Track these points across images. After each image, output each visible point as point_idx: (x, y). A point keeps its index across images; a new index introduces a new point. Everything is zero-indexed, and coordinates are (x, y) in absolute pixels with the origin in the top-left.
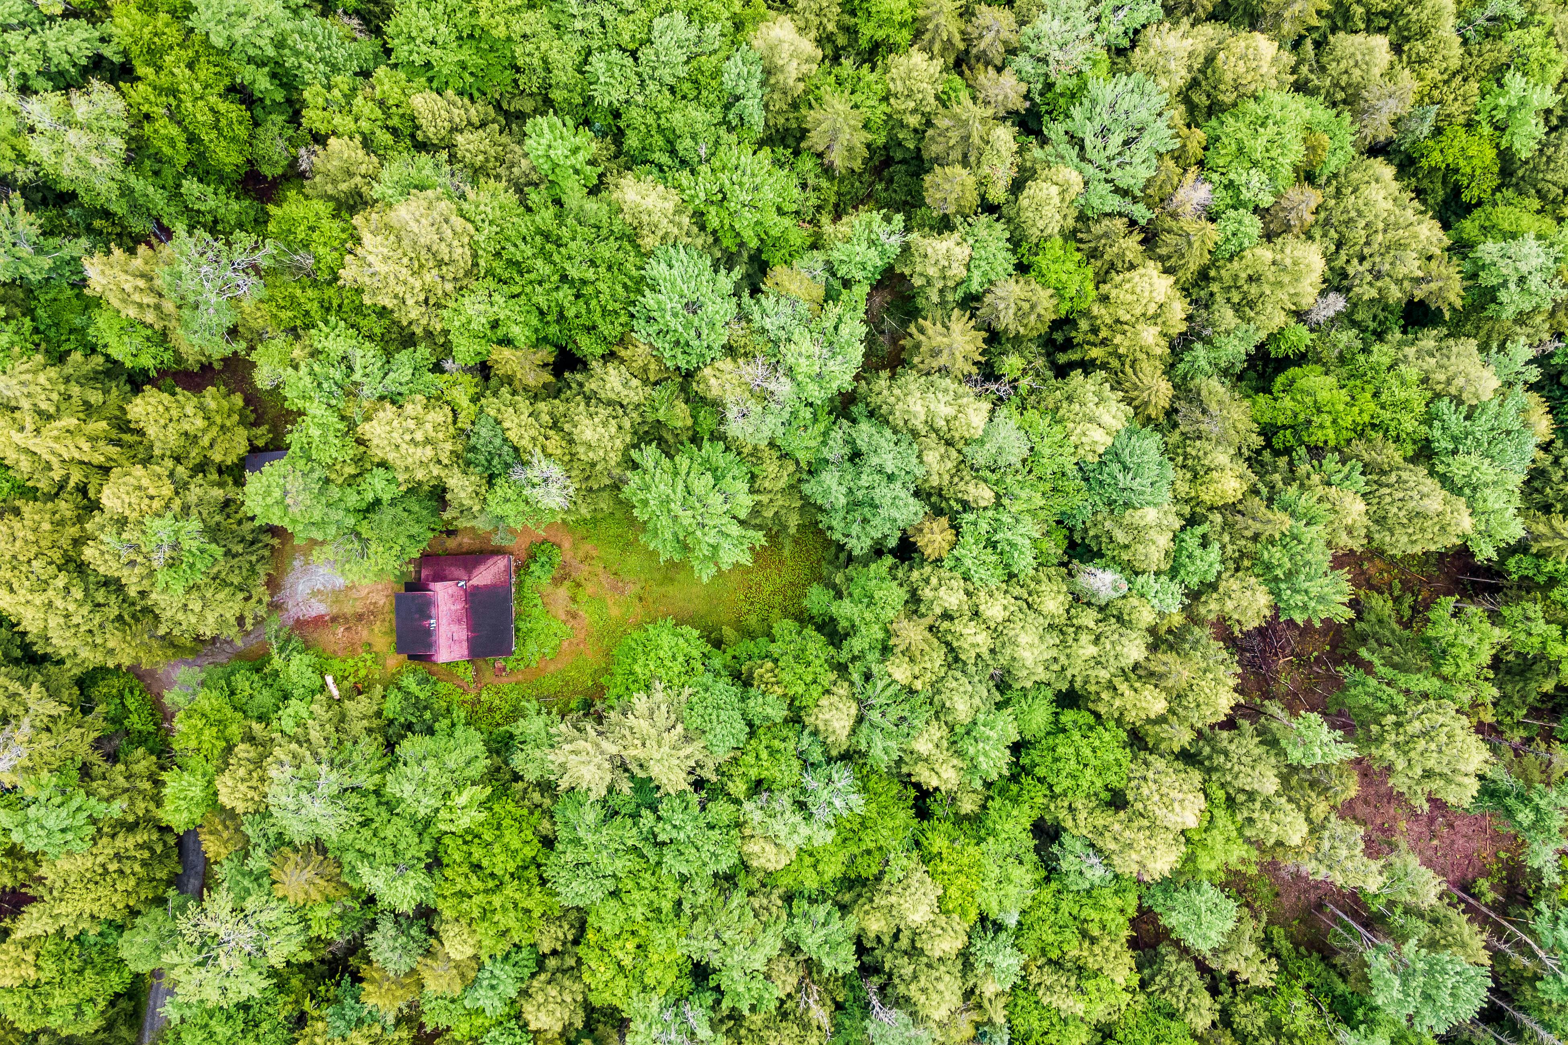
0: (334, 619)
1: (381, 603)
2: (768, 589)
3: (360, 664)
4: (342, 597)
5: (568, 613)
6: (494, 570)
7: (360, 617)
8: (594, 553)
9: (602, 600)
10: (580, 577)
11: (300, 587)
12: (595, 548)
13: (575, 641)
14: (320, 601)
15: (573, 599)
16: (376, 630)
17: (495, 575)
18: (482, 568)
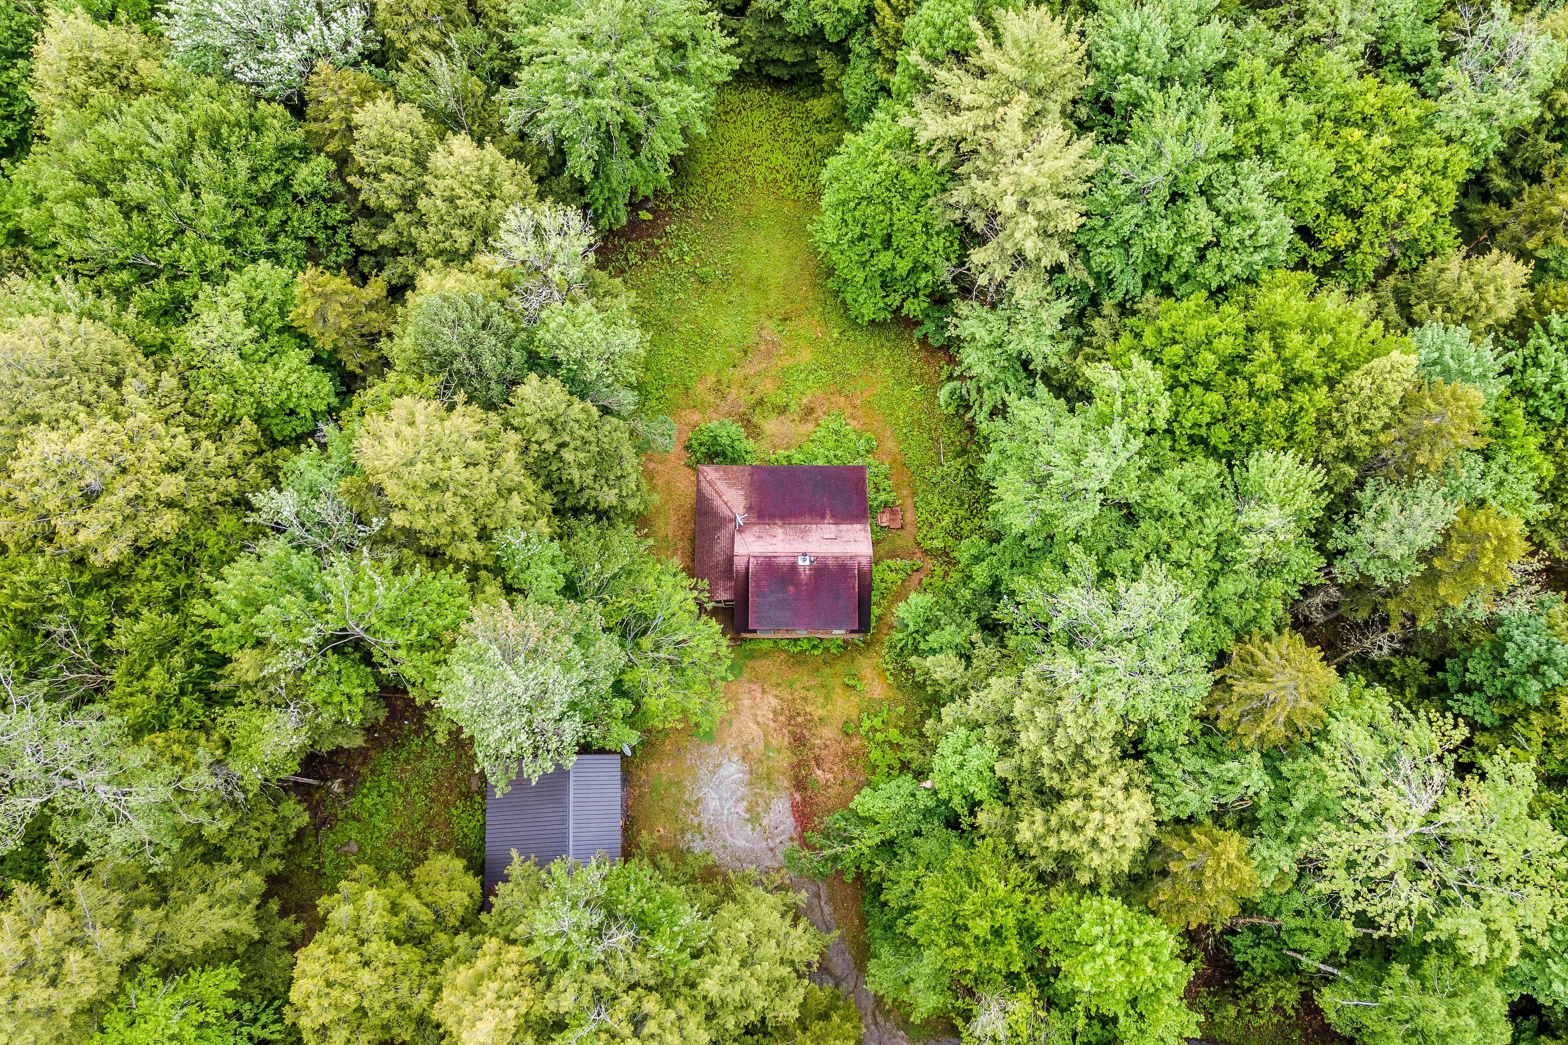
0: (800, 784)
1: (774, 702)
2: (778, 158)
3: (879, 737)
4: (762, 770)
5: (803, 419)
6: (721, 486)
7: (799, 741)
8: (711, 380)
9: (785, 371)
10: (747, 399)
11: (741, 843)
12: (702, 378)
13: (849, 411)
14: (768, 808)
15: (782, 410)
16: (822, 712)
17: (731, 485)
18: (718, 502)
